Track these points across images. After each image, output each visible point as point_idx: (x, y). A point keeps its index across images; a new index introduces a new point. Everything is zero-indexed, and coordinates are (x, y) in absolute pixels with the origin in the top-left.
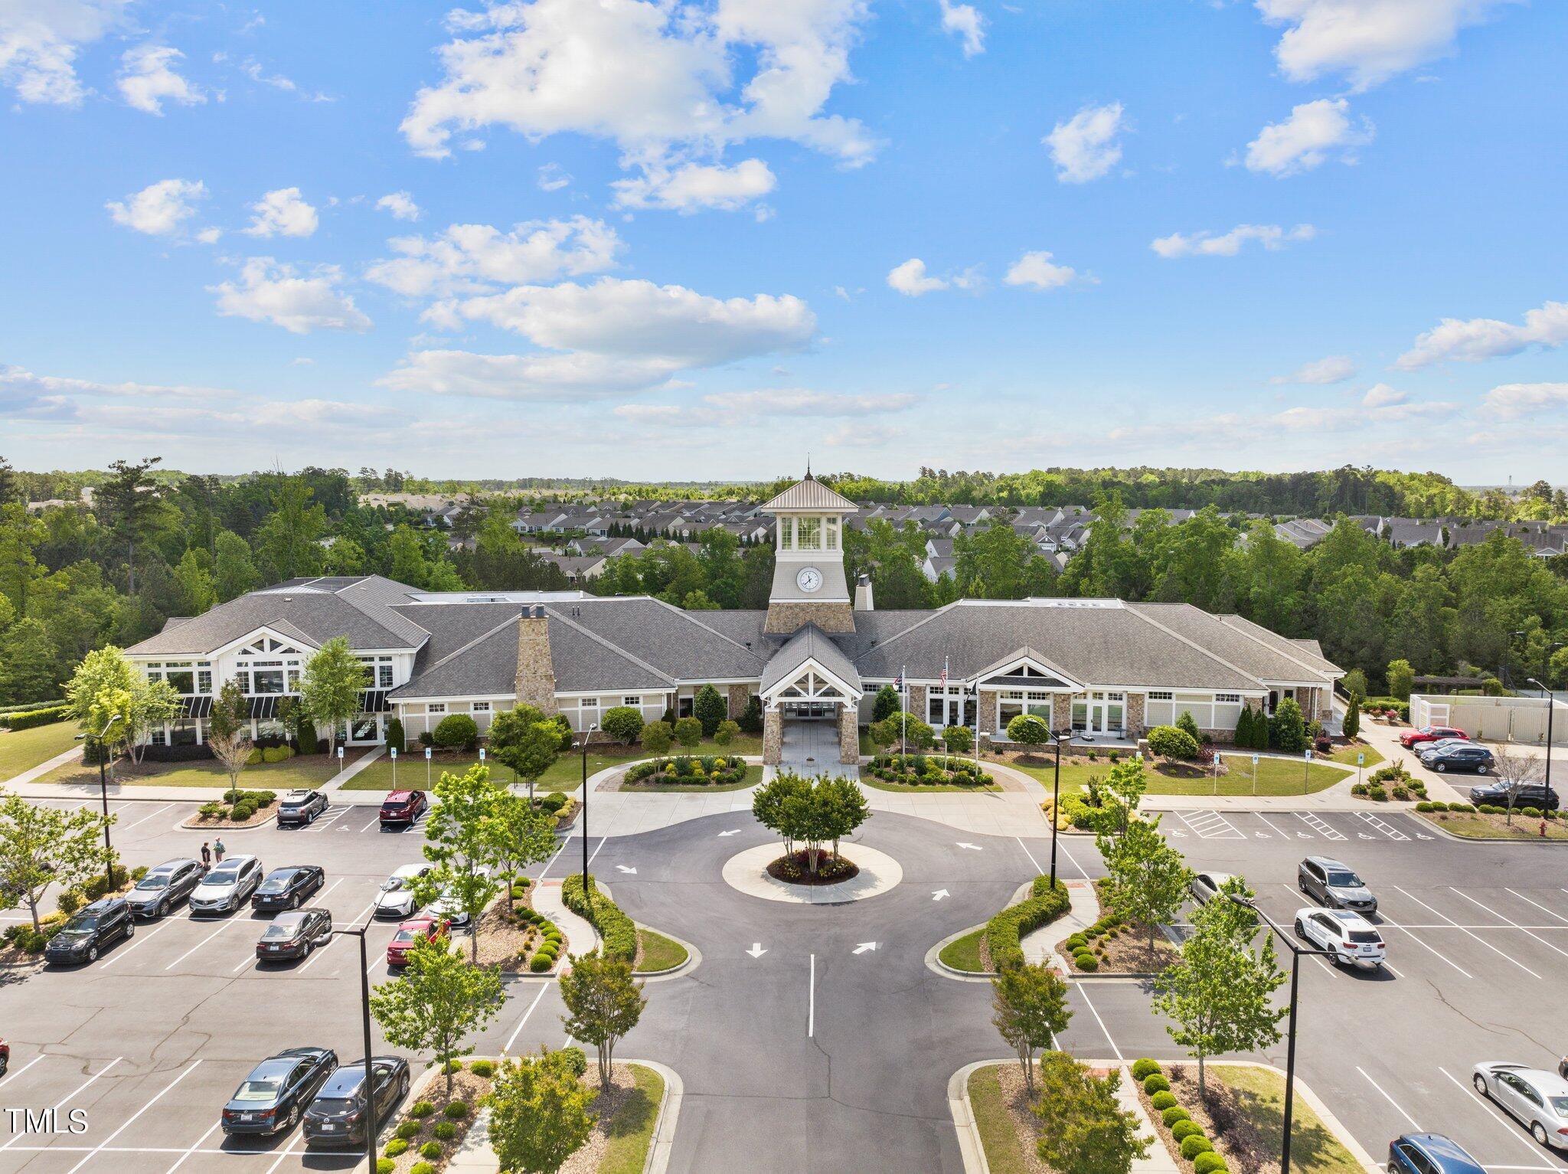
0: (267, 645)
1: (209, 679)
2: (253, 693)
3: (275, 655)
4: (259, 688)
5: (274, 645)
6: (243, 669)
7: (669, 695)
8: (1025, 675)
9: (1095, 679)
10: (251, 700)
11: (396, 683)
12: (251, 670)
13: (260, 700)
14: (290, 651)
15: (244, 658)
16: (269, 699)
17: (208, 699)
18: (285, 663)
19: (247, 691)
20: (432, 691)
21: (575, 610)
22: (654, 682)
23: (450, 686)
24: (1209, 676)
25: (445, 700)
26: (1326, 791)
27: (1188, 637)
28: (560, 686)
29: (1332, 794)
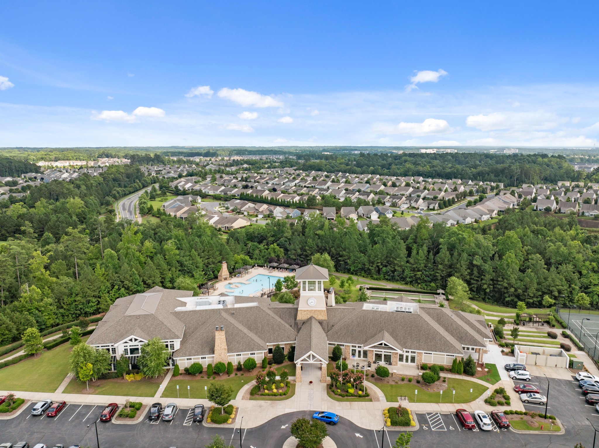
0: (133, 340)
1: (115, 350)
2: (129, 355)
3: (136, 343)
4: (131, 353)
5: (136, 340)
6: (126, 348)
7: (265, 353)
8: (383, 345)
9: (406, 347)
10: (129, 357)
11: (175, 349)
12: (129, 348)
13: (132, 357)
14: (141, 341)
15: (126, 344)
16: (135, 357)
17: (115, 357)
18: (139, 345)
19: (128, 354)
20: (187, 354)
21: (232, 312)
22: (260, 348)
23: (193, 352)
24: (445, 347)
25: (192, 357)
26: (477, 400)
27: (440, 324)
28: (229, 350)
29: (479, 402)
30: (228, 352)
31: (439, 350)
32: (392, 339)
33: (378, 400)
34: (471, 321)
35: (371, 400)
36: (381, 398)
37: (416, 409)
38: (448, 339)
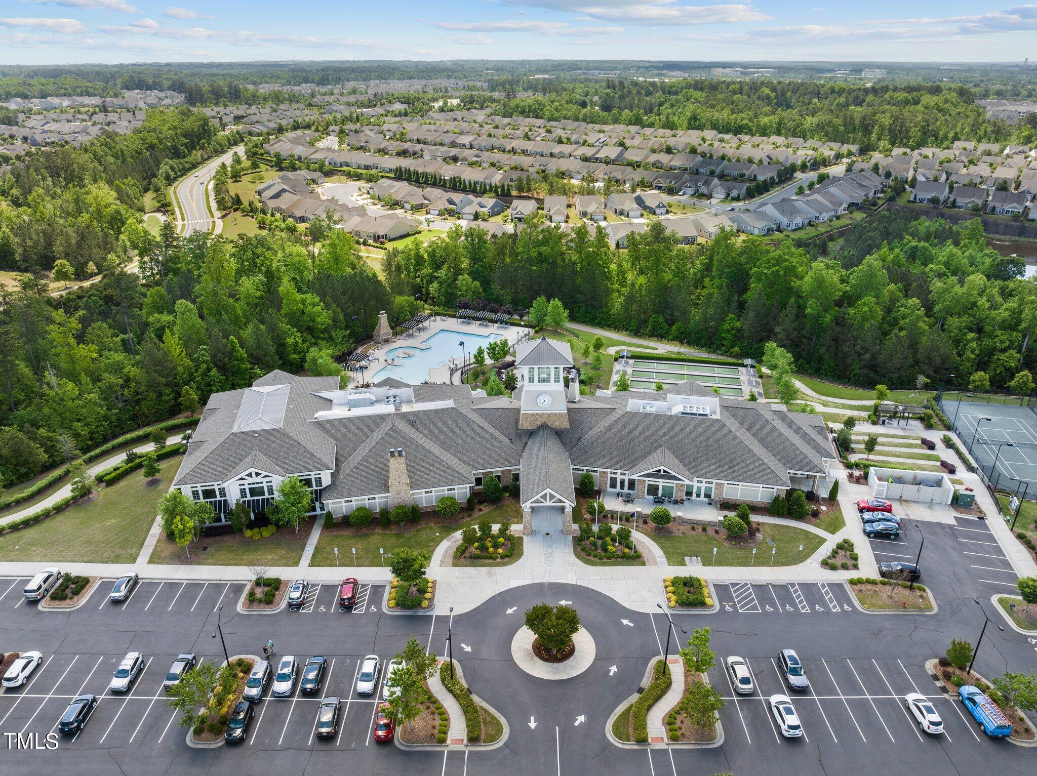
0: (254, 475)
1: (224, 492)
2: (249, 498)
3: (259, 479)
4: (252, 495)
5: (257, 474)
6: (242, 487)
7: (470, 485)
8: (662, 472)
9: (699, 473)
10: (249, 501)
11: (324, 485)
12: (247, 487)
13: (253, 501)
14: (266, 476)
15: (242, 482)
16: (258, 500)
17: (225, 501)
18: (264, 483)
19: (246, 498)
20: (345, 494)
21: (414, 420)
22: (462, 480)
23: (354, 489)
24: (760, 474)
25: (353, 499)
26: (808, 561)
27: (753, 435)
28: (413, 486)
29: (811, 563)
30: (412, 489)
31: (750, 479)
32: (676, 461)
33: (655, 563)
34: (804, 428)
35: (643, 564)
36: (658, 560)
37: (714, 578)
38: (765, 460)
